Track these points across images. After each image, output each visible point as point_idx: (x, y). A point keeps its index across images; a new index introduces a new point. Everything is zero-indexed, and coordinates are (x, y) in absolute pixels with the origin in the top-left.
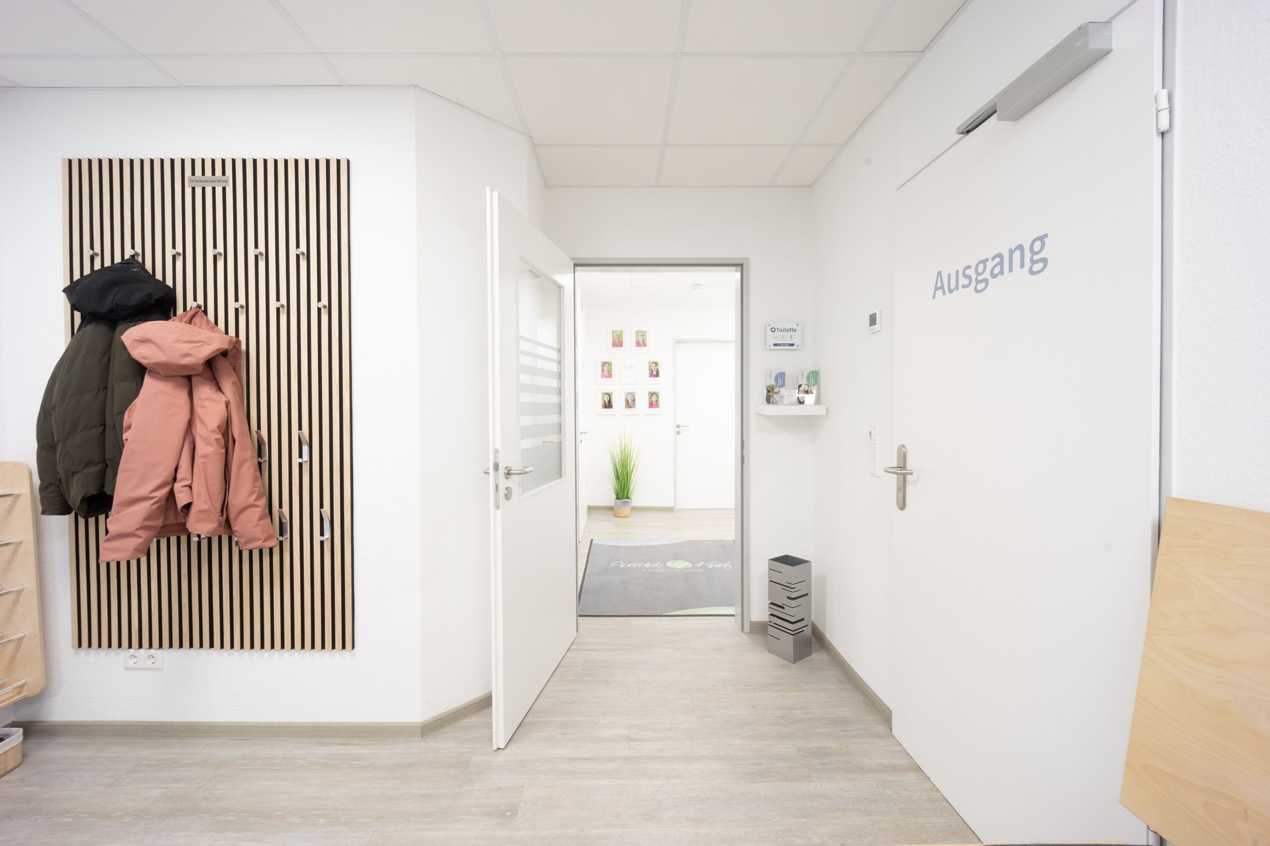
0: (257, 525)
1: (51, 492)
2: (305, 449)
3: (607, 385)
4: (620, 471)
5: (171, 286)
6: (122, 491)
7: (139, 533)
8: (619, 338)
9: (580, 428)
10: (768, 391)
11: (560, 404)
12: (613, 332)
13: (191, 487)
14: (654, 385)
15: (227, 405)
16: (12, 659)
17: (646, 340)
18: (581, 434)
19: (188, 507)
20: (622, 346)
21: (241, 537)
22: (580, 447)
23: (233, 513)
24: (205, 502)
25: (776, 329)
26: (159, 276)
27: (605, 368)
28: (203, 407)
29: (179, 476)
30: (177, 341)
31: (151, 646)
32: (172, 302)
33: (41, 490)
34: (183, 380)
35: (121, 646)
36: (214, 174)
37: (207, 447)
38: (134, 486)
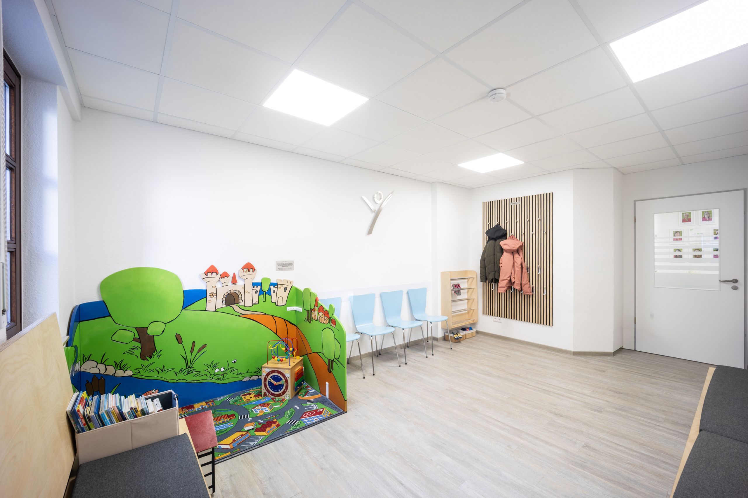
0: (528, 289)
1: (483, 277)
2: (539, 270)
5: (506, 229)
6: (501, 278)
7: (505, 287)
8: (688, 217)
12: (683, 214)
13: (514, 278)
15: (522, 258)
16: (472, 314)
17: (711, 217)
19: (514, 282)
20: (691, 221)
21: (525, 291)
23: (523, 285)
24: (518, 282)
26: (503, 228)
27: (676, 235)
28: (516, 259)
29: (512, 275)
30: (512, 244)
31: (500, 316)
32: (506, 234)
33: (481, 277)
34: (512, 253)
35: (493, 315)
36: (516, 201)
37: (518, 269)
38: (504, 277)
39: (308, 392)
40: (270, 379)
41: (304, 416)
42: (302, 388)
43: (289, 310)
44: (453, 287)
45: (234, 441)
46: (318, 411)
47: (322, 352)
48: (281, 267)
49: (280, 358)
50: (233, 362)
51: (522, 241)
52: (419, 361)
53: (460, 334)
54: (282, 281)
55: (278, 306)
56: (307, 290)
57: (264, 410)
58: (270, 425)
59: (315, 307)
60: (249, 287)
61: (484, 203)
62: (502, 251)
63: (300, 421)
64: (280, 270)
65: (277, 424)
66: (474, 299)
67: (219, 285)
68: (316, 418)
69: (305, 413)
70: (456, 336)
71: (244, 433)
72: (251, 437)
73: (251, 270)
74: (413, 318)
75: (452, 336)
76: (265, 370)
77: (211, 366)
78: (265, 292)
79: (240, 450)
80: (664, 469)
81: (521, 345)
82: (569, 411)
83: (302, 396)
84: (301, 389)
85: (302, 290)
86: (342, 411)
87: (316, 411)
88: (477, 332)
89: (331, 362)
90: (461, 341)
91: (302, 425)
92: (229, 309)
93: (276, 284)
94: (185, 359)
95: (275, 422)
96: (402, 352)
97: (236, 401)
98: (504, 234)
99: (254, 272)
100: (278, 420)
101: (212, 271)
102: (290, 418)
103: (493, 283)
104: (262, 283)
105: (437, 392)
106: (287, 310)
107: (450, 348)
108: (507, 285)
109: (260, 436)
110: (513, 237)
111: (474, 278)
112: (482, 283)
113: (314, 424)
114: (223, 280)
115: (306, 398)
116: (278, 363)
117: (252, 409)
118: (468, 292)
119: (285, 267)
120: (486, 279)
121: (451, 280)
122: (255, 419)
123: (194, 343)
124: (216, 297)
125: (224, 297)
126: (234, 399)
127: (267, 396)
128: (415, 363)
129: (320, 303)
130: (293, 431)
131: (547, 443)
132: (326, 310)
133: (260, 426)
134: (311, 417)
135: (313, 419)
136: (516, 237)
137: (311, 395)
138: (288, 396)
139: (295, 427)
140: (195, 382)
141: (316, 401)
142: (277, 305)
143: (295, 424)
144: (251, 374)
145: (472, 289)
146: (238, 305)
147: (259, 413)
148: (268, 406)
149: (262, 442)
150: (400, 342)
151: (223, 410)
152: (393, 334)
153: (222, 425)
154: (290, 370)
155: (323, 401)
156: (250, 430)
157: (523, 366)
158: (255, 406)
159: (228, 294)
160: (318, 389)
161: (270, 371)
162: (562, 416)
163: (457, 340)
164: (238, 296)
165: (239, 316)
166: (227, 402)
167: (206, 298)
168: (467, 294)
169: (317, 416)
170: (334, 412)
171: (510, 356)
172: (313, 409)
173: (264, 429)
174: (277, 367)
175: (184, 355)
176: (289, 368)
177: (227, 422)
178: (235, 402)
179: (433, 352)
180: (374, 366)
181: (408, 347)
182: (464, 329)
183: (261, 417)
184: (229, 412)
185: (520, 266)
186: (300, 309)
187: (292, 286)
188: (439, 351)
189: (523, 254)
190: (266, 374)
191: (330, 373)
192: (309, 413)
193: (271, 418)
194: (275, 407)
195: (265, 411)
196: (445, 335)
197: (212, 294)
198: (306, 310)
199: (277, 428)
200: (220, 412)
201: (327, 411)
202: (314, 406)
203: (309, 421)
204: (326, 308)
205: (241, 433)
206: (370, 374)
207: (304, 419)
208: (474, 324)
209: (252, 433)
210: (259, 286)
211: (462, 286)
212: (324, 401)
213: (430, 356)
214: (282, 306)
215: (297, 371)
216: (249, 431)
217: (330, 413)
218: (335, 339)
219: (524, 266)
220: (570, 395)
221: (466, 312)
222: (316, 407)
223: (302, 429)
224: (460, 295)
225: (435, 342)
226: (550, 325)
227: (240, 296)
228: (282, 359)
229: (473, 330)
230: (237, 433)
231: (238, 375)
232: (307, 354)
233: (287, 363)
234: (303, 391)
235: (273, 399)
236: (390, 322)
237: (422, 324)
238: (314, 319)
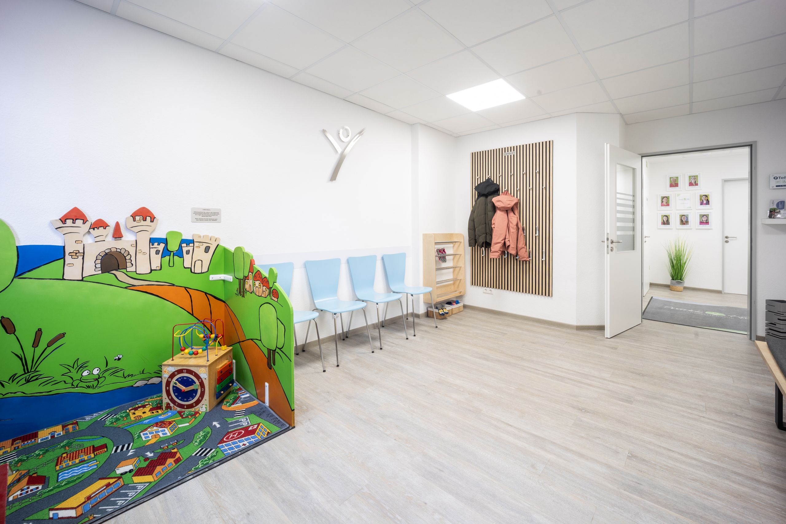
0: (525, 254)
1: (472, 241)
2: (537, 232)
3: (666, 211)
4: (675, 262)
5: (498, 184)
6: (494, 241)
7: (499, 251)
8: (675, 182)
9: (645, 234)
10: (771, 212)
11: (634, 219)
12: (670, 178)
13: (509, 241)
14: (705, 210)
15: (517, 218)
16: (459, 285)
17: (698, 182)
18: (645, 238)
19: (509, 246)
20: (678, 186)
21: (521, 256)
22: (645, 245)
23: (518, 249)
24: (513, 245)
25: (779, 178)
26: (495, 182)
27: (664, 200)
28: (511, 219)
29: (507, 237)
30: (507, 201)
31: (491, 287)
32: (499, 190)
33: (469, 241)
34: (506, 212)
35: (483, 286)
36: (511, 151)
37: (513, 230)
38: (497, 239)
39: (239, 397)
40: (175, 383)
41: (226, 439)
42: (230, 392)
43: (214, 279)
44: (437, 252)
45: (89, 498)
46: (250, 429)
47: (260, 339)
48: (200, 217)
49: (194, 350)
50: (115, 360)
51: (517, 197)
52: (398, 345)
53: (446, 309)
54: (202, 237)
55: (194, 273)
56: (239, 249)
57: (160, 434)
58: (163, 460)
59: (250, 273)
60: (144, 245)
61: (473, 153)
62: (494, 209)
63: (218, 449)
64: (199, 221)
65: (176, 457)
66: (461, 267)
67: (88, 240)
68: (245, 442)
69: (228, 433)
70: (441, 312)
71: (112, 481)
72: (125, 486)
73: (148, 219)
74: (389, 290)
75: (436, 311)
76: (168, 369)
77: (75, 367)
78: (172, 253)
79: (94, 517)
80: (738, 483)
81: (516, 320)
82: (594, 403)
83: (228, 404)
84: (229, 394)
85: (232, 249)
86: (288, 426)
87: (246, 429)
88: (465, 307)
89: (272, 353)
90: (447, 318)
91: (220, 456)
92: (108, 277)
93: (193, 241)
94: (21, 359)
95: (173, 455)
96: (376, 333)
97: (118, 419)
98: (496, 190)
99: (153, 222)
100: (180, 450)
101: (75, 216)
102: (202, 444)
103: (483, 248)
104: (166, 239)
105: (424, 386)
106: (211, 279)
107: (435, 326)
108: (500, 249)
109: (142, 483)
110: (506, 193)
111: (461, 242)
112: (470, 248)
113: (240, 453)
114: (96, 232)
115: (233, 408)
116: (191, 358)
117: (140, 433)
118: (453, 259)
119: (206, 218)
120: (476, 242)
121: (435, 243)
122: (140, 452)
123: (39, 333)
124: (83, 259)
125: (98, 258)
126: (115, 416)
127: (171, 409)
128: (392, 347)
129: (257, 266)
130: (202, 468)
131: (581, 456)
132: (265, 277)
133: (144, 464)
134: (237, 440)
135: (239, 444)
136: (510, 193)
137: (243, 402)
138: (204, 406)
139: (206, 460)
140: (44, 394)
141: (249, 412)
142: (193, 271)
143: (208, 455)
144: (149, 375)
145: (459, 255)
146: (124, 271)
147: (150, 440)
148: (169, 425)
149: (140, 496)
150: (373, 320)
151: (89, 437)
152: (364, 311)
153: (76, 467)
154: (207, 368)
155: (259, 411)
156: (126, 473)
157: (523, 345)
158: (148, 426)
159: (106, 254)
160: (254, 393)
161: (176, 371)
162: (588, 412)
163: (442, 317)
164: (125, 257)
165: (126, 288)
166: (101, 423)
167: (62, 260)
168: (452, 261)
169: (247, 437)
170: (275, 429)
171: (507, 334)
172: (242, 425)
173: (152, 469)
174: (187, 363)
175: (20, 352)
176: (205, 364)
177: (90, 459)
178: (115, 422)
179: (414, 332)
180: (338, 353)
181: (383, 327)
182: (449, 303)
183: (151, 448)
184: (99, 441)
185: (516, 227)
186: (229, 278)
187: (218, 245)
188: (423, 331)
189: (518, 212)
190: (169, 375)
191: (271, 369)
192: (234, 434)
193: (170, 447)
194: (179, 426)
195: (161, 436)
196: (427, 310)
197: (75, 254)
198: (237, 278)
199: (174, 466)
200: (81, 443)
201: (264, 427)
202: (244, 422)
203: (232, 448)
204: (265, 274)
205: (106, 482)
206: (334, 365)
207: (224, 444)
208: (461, 297)
209: (127, 479)
210: (161, 244)
211: (448, 252)
212: (262, 411)
213: (411, 338)
214: (202, 273)
215: (221, 368)
216: (122, 476)
217: (268, 430)
218: (277, 318)
219: (519, 227)
220: (588, 381)
221: (452, 282)
222: (248, 422)
223: (218, 464)
224: (446, 261)
225: (416, 320)
226: (549, 296)
227: (128, 258)
228: (197, 351)
229: (460, 304)
230: (100, 481)
231: (125, 378)
232: (239, 342)
233: (205, 356)
234: (232, 397)
235: (180, 413)
236: (360, 295)
237: (401, 298)
238: (249, 291)
